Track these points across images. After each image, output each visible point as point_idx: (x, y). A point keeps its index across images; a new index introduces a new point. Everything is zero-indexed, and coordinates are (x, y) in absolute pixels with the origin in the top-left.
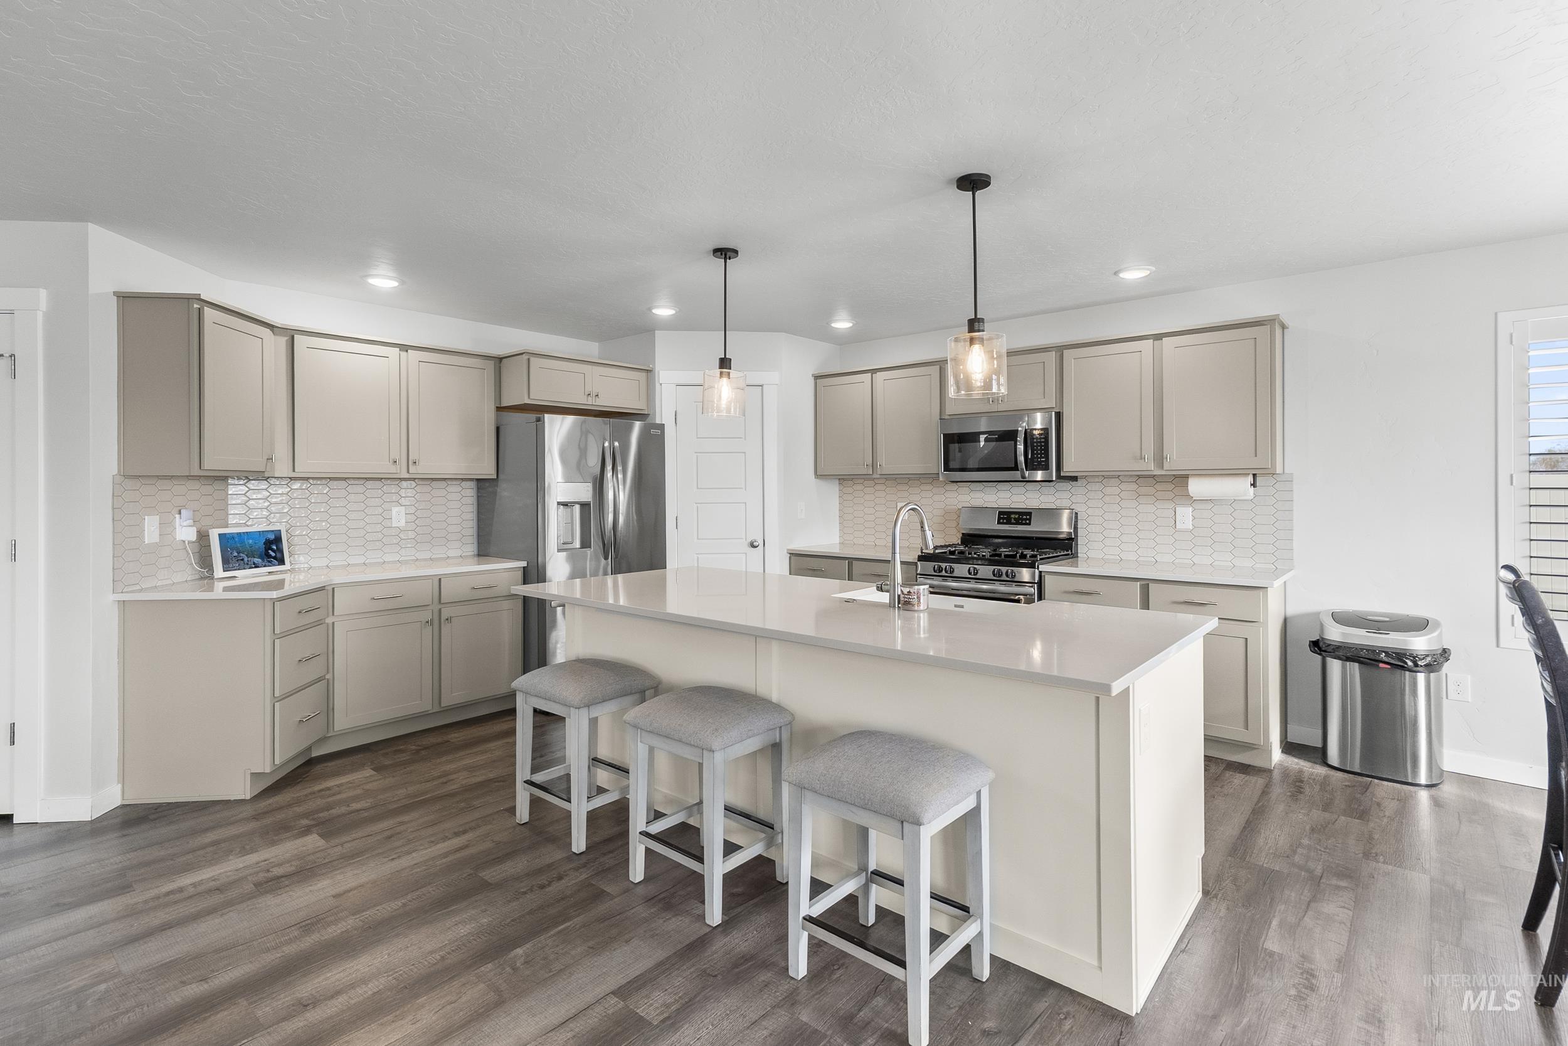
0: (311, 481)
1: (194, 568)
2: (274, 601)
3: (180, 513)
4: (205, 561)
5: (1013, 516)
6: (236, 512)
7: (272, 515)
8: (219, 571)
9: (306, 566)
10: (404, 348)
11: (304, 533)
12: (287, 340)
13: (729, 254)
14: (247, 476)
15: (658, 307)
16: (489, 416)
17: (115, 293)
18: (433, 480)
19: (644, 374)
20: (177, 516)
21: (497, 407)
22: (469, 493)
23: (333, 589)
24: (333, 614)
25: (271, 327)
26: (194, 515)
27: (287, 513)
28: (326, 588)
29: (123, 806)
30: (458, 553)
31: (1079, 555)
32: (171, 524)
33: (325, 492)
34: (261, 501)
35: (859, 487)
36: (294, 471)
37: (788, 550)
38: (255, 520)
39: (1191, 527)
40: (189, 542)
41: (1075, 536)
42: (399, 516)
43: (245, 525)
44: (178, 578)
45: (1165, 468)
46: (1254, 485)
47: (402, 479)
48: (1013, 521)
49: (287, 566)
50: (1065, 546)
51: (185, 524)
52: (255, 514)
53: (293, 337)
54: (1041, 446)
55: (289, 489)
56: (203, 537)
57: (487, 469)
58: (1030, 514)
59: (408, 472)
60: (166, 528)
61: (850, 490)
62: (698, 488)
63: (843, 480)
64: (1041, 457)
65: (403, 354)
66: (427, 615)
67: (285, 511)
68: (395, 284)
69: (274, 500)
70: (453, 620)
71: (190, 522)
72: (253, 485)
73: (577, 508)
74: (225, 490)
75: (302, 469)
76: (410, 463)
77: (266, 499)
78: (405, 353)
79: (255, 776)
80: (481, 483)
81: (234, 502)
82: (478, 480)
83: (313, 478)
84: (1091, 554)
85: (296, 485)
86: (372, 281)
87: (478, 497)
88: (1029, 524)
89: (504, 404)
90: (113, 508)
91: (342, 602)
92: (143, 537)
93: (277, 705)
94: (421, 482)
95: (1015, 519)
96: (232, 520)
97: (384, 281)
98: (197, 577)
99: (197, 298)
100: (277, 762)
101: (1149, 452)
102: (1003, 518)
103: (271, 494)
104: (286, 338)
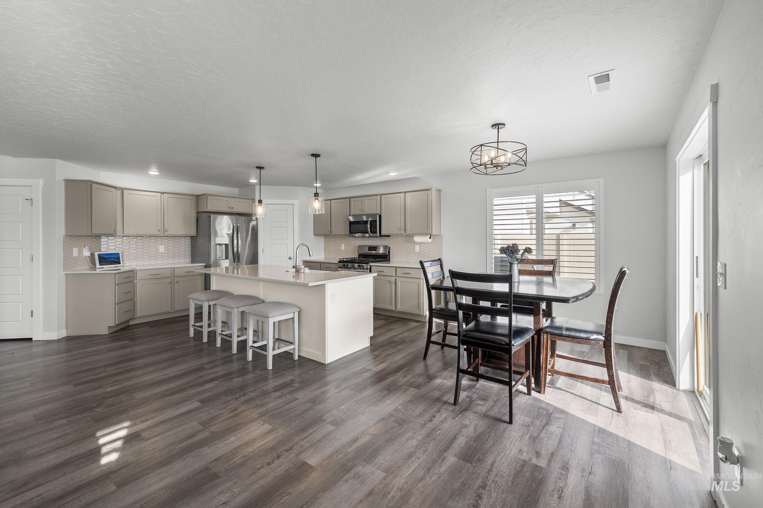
0: (130, 237)
1: (89, 265)
2: (115, 274)
3: (85, 247)
4: (93, 263)
5: (372, 248)
6: (104, 247)
7: (116, 248)
8: (98, 266)
9: (128, 265)
10: (163, 193)
11: (128, 254)
12: (121, 192)
13: (261, 168)
14: (108, 235)
15: (250, 180)
16: (194, 215)
17: (64, 180)
18: (174, 236)
19: (251, 201)
20: (84, 248)
21: (197, 212)
22: (188, 241)
23: (136, 271)
24: (136, 279)
25: (115, 188)
26: (89, 248)
27: (122, 247)
28: (134, 271)
29: (67, 336)
30: (184, 261)
31: (390, 260)
32: (82, 250)
33: (135, 240)
34: (113, 244)
35: (331, 239)
36: (123, 233)
37: (302, 260)
38: (111, 250)
39: (419, 251)
40: (88, 256)
41: (388, 254)
42: (162, 249)
43: (107, 251)
44: (84, 268)
45: (407, 233)
46: (430, 238)
47: (163, 236)
48: (372, 250)
49: (121, 264)
50: (385, 258)
51: (87, 250)
52: (111, 248)
53: (123, 191)
54: (375, 226)
55: (122, 240)
56: (92, 255)
57: (194, 233)
58: (376, 247)
59: (164, 234)
60: (80, 252)
61: (327, 240)
62: (270, 239)
63: (326, 236)
64: (375, 229)
65: (162, 195)
66: (169, 280)
67: (121, 247)
68: (158, 173)
69: (117, 243)
70: (179, 282)
71: (88, 250)
72: (110, 238)
73: (224, 246)
74: (100, 240)
75: (126, 233)
76: (165, 231)
77: (114, 243)
78: (163, 195)
79: (110, 327)
80: (192, 237)
81: (103, 244)
82: (191, 236)
83: (131, 236)
84: (394, 260)
85: (125, 238)
86: (149, 172)
87: (191, 242)
88: (376, 251)
89: (199, 211)
90: (63, 245)
91: (139, 275)
92: (73, 254)
93: (116, 306)
94: (170, 237)
95: (373, 249)
96: (102, 250)
97: (154, 172)
98: (90, 267)
99: (91, 181)
100: (117, 323)
101: (403, 228)
102: (369, 249)
103: (116, 241)
104: (120, 191)
